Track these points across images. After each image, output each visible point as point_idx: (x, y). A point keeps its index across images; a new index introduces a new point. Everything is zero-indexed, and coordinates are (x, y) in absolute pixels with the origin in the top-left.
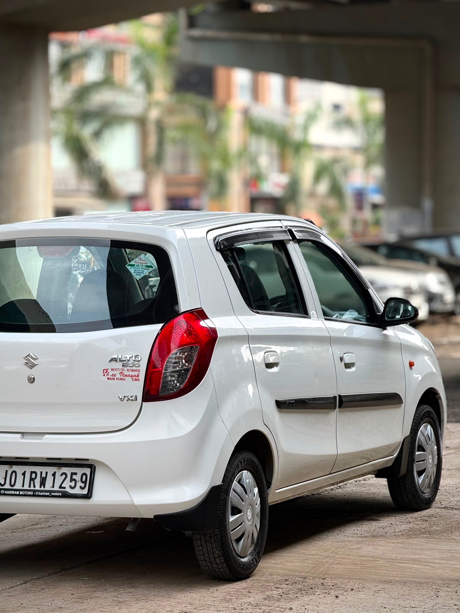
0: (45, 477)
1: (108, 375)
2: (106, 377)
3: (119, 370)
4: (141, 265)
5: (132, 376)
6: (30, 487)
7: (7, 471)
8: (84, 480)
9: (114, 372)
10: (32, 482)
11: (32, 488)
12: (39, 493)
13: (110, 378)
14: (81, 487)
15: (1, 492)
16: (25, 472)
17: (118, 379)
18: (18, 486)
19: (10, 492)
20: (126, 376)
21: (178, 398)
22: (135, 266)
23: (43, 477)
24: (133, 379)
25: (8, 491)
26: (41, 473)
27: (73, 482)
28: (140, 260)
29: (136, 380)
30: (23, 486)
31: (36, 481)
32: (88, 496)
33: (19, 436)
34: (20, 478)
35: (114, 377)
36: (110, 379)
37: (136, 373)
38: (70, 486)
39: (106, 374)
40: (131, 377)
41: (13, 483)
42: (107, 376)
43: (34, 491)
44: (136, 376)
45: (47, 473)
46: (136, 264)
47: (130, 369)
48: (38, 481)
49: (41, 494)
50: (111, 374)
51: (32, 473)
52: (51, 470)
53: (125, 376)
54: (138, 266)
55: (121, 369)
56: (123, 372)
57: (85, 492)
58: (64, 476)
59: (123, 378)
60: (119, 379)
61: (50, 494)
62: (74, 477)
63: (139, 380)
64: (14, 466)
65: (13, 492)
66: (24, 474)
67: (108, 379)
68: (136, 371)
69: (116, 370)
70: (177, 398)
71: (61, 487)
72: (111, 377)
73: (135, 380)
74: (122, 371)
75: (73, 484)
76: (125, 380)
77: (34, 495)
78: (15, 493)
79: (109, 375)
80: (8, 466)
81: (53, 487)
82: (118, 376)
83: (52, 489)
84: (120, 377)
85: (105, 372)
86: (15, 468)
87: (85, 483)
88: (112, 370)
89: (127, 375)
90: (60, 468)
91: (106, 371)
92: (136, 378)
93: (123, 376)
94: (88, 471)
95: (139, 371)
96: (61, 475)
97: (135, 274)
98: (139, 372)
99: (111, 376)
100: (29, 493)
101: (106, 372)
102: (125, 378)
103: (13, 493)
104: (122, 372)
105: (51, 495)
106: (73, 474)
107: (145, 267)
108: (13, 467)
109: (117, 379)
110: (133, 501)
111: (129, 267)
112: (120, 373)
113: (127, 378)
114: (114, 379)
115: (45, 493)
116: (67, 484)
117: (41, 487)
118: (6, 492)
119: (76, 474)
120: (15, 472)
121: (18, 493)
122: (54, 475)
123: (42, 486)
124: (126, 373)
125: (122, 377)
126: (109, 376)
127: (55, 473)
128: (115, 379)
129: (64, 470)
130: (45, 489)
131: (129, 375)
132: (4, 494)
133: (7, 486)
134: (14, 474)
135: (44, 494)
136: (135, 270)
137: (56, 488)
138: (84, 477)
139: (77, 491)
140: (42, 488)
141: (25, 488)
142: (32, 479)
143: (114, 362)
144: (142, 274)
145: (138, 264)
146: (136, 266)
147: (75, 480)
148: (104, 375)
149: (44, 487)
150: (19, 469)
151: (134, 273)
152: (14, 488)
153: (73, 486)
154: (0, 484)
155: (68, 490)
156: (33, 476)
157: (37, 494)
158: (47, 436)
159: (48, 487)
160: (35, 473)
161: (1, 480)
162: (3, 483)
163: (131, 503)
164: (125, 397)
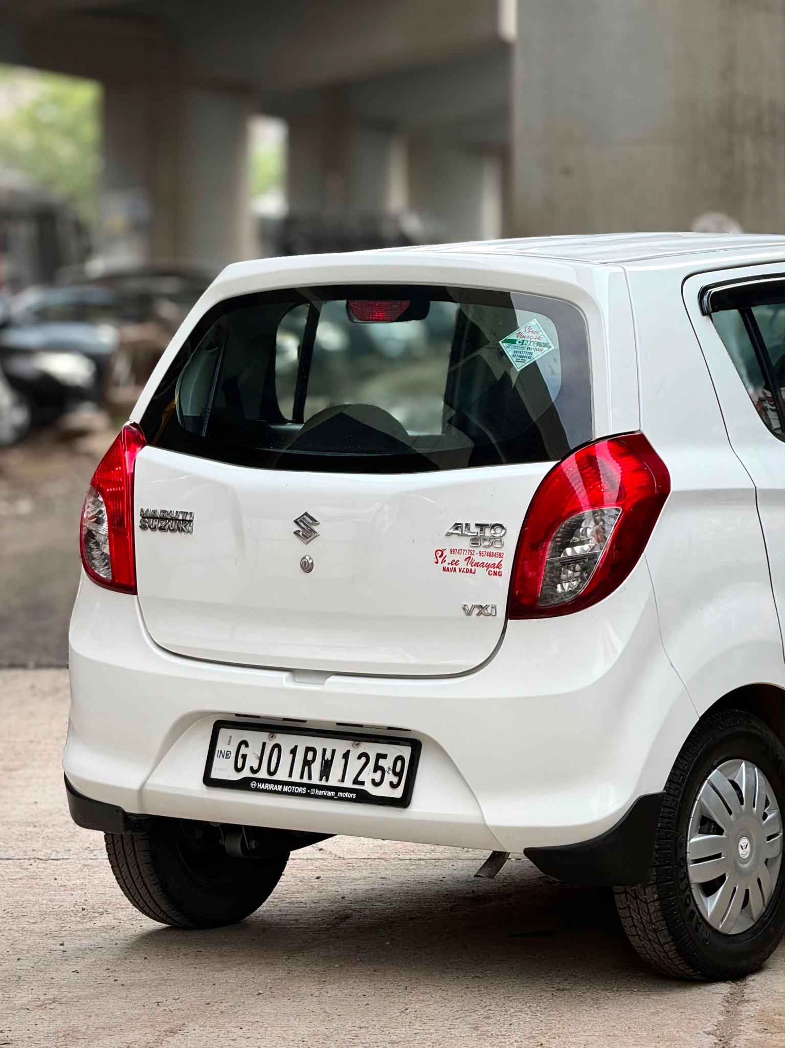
0: (329, 759)
1: (443, 561)
2: (440, 566)
3: (465, 551)
4: (527, 341)
5: (488, 566)
6: (302, 777)
7: (264, 744)
8: (398, 769)
9: (455, 557)
10: (307, 768)
11: (305, 780)
12: (317, 791)
13: (448, 568)
14: (391, 784)
15: (252, 785)
16: (296, 747)
17: (463, 571)
18: (282, 775)
19: (267, 786)
20: (477, 565)
21: (573, 614)
22: (517, 342)
23: (326, 759)
24: (491, 573)
25: (263, 784)
26: (324, 750)
27: (379, 773)
28: (527, 331)
29: (495, 573)
30: (290, 775)
31: (313, 766)
32: (404, 802)
33: (285, 675)
34: (286, 758)
35: (454, 566)
36: (448, 570)
37: (496, 561)
38: (373, 781)
39: (440, 560)
40: (485, 568)
41: (272, 769)
42: (442, 563)
43: (309, 786)
44: (495, 566)
45: (334, 751)
46: (519, 338)
47: (485, 552)
48: (316, 767)
49: (321, 793)
50: (448, 560)
51: (308, 749)
52: (341, 746)
53: (475, 565)
54: (522, 344)
55: (468, 552)
56: (472, 556)
57: (398, 793)
58: (363, 759)
59: (471, 569)
60: (465, 570)
61: (336, 795)
62: (382, 762)
63: (501, 575)
64: (278, 736)
66: (294, 752)
67: (444, 569)
68: (495, 556)
69: (459, 553)
70: (571, 613)
71: (356, 781)
72: (450, 566)
73: (493, 573)
74: (469, 555)
75: (377, 776)
76: (474, 573)
77: (308, 795)
78: (275, 788)
79: (447, 562)
80: (267, 734)
81: (343, 780)
82: (463, 564)
83: (341, 785)
84: (466, 567)
85: (438, 556)
86: (280, 739)
87: (399, 775)
88: (452, 551)
89: (479, 563)
90: (357, 744)
91: (439, 554)
92: (496, 570)
93: (472, 566)
94: (406, 752)
95: (501, 555)
96: (359, 757)
97: (515, 359)
98: (501, 559)
99: (449, 564)
100: (300, 790)
101: (440, 557)
102: (475, 570)
103: (272, 787)
104: (469, 557)
106: (380, 756)
107: (535, 345)
108: (276, 737)
109: (460, 571)
110: (483, 817)
111: (504, 346)
112: (466, 560)
113: (478, 569)
114: (455, 571)
115: (327, 792)
116: (368, 776)
117: (321, 779)
118: (260, 786)
119: (384, 756)
120: (277, 746)
121: (279, 788)
122: (346, 756)
123: (324, 778)
124: (477, 558)
125: (469, 567)
126: (445, 565)
127: (348, 752)
128: (457, 570)
129: (366, 747)
130: (329, 784)
131: (483, 563)
132: (257, 790)
133: (263, 774)
134: (276, 751)
135: (325, 793)
136: (515, 352)
137: (348, 784)
138: (399, 763)
139: (384, 791)
140: (323, 783)
141: (293, 779)
142: (307, 763)
143: (455, 537)
144: (527, 360)
145: (523, 339)
146: (519, 342)
147: (382, 769)
148: (436, 561)
149: (327, 780)
150: (287, 741)
151: (513, 358)
152: (275, 778)
153: (378, 779)
154: (252, 768)
155: (369, 788)
156: (310, 756)
157: (313, 792)
158: (333, 679)
159: (334, 780)
160: (314, 751)
161: (252, 762)
162: (255, 767)
163: (478, 821)
164: (474, 607)
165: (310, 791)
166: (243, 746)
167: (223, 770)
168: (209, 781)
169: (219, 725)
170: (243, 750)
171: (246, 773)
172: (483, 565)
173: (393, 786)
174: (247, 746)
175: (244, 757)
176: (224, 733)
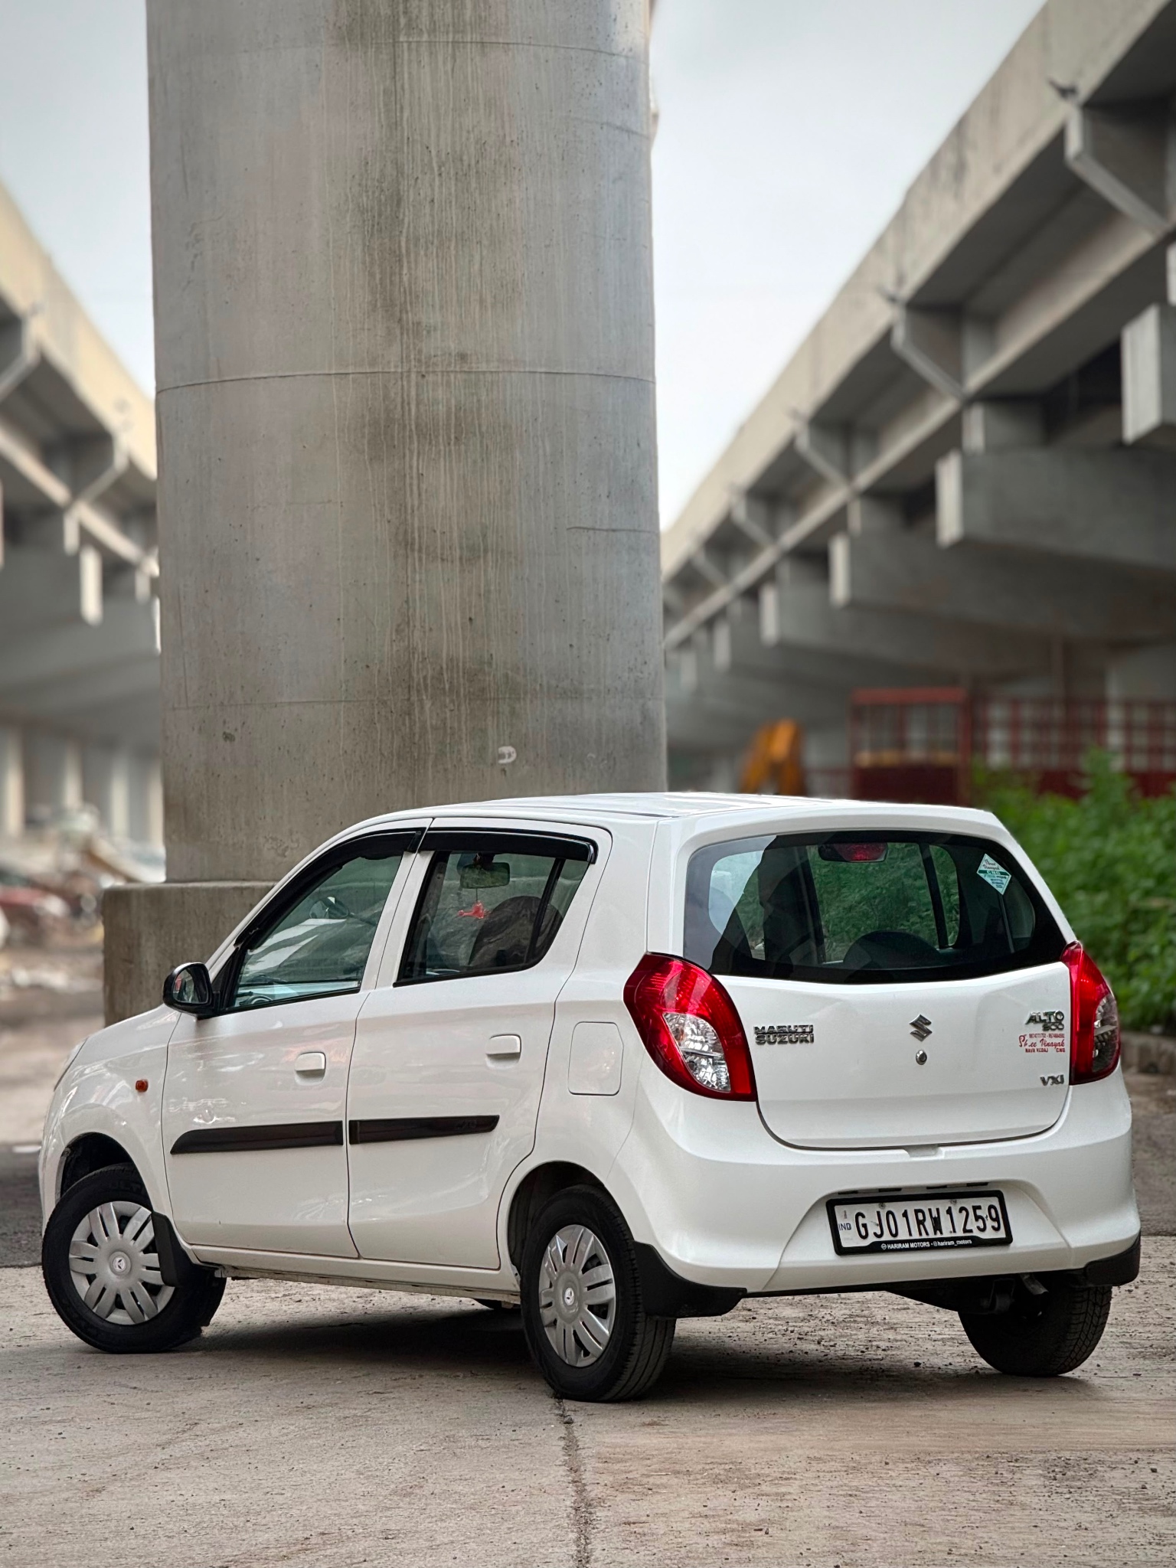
0: (937, 1217)
1: (1026, 1044)
2: (1024, 1048)
4: (993, 871)
5: (1055, 1045)
6: (920, 1234)
7: (878, 1213)
8: (994, 1216)
9: (1034, 1040)
10: (921, 1226)
11: (924, 1236)
12: (938, 1242)
13: (1029, 1049)
14: (993, 1227)
15: (882, 1247)
16: (906, 1212)
17: (1039, 1051)
18: (903, 1235)
19: (895, 1246)
20: (1048, 1045)
23: (934, 1217)
24: (1058, 1050)
25: (893, 1244)
26: (930, 1210)
27: (980, 1221)
28: (987, 863)
29: (1061, 1050)
30: (910, 1234)
31: (926, 1224)
32: (1008, 1240)
33: (903, 1152)
34: (902, 1222)
35: (1033, 1047)
36: (1029, 1051)
37: (1059, 1040)
38: (978, 1228)
39: (1023, 1043)
40: (1054, 1047)
41: (894, 1232)
43: (931, 1240)
44: (1061, 1044)
45: (938, 1210)
46: (986, 869)
48: (929, 1224)
49: (942, 1244)
50: (1029, 1043)
51: (917, 1212)
52: (943, 1205)
54: (992, 874)
55: (1041, 1035)
56: (1044, 1038)
57: (1002, 1234)
58: (964, 1213)
60: (1041, 1050)
62: (979, 1212)
63: (1064, 1051)
64: (887, 1204)
65: (900, 1246)
66: (905, 1214)
67: (1026, 1050)
68: (1059, 1036)
69: (1035, 1036)
71: (965, 1231)
75: (980, 1224)
76: (1047, 1051)
77: (932, 1248)
78: (903, 1245)
80: (877, 1204)
81: (954, 1231)
82: (1039, 1046)
83: (953, 1235)
84: (1041, 1047)
86: (890, 1206)
87: (996, 1220)
88: (1031, 1035)
89: (1049, 1043)
90: (954, 1201)
91: (1022, 1038)
92: (1060, 1047)
93: (1045, 1046)
94: (995, 1201)
95: (1062, 1035)
96: (960, 1211)
97: (995, 885)
98: (1063, 1038)
99: (1029, 1046)
100: (924, 1244)
102: (1047, 1048)
104: (1043, 1040)
105: (954, 1243)
106: (975, 1208)
107: (999, 874)
108: (886, 1206)
110: (1066, 1241)
111: (982, 875)
112: (1040, 1041)
113: (1050, 1049)
114: (1034, 1051)
116: (972, 1225)
117: (935, 1233)
118: (889, 1247)
119: (979, 1208)
120: (889, 1213)
121: (907, 1246)
122: (949, 1212)
123: (938, 1232)
124: (1048, 1040)
125: (1043, 1047)
126: (1027, 1047)
127: (950, 1208)
128: (1036, 1050)
129: (961, 1203)
130: (945, 1236)
131: (1052, 1043)
132: (888, 1251)
133: (887, 1237)
134: (891, 1217)
135: (946, 1242)
136: (991, 880)
137: (960, 1233)
138: (993, 1211)
139: (990, 1234)
140: (939, 1235)
141: (913, 1237)
142: (920, 1223)
143: (1032, 1024)
144: (1002, 886)
145: (989, 870)
147: (982, 1218)
148: (1020, 1044)
149: (941, 1233)
150: (897, 1208)
151: (993, 885)
152: (898, 1238)
153: (982, 1226)
154: (875, 1234)
155: (976, 1233)
156: (921, 1217)
157: (935, 1244)
158: (942, 1149)
159: (947, 1233)
160: (921, 1211)
161: (873, 1229)
162: (879, 1233)
163: (1064, 1246)
164: (1049, 1078)
165: (933, 1246)
166: (860, 1218)
167: (850, 1239)
168: (840, 1250)
169: (831, 1203)
170: (861, 1221)
171: (871, 1239)
172: (1052, 1045)
173: (997, 1229)
174: (863, 1216)
175: (865, 1226)
176: (839, 1210)
